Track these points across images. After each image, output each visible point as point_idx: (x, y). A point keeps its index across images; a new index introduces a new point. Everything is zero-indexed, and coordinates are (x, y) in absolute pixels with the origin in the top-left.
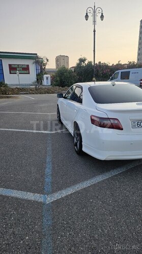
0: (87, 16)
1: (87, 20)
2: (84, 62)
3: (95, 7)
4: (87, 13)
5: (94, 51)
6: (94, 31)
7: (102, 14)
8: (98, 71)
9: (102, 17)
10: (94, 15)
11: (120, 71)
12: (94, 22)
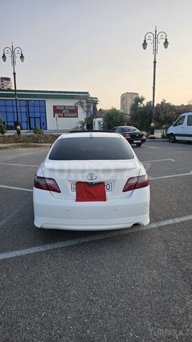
0: (145, 45)
1: (145, 48)
2: (141, 103)
3: (156, 31)
4: (145, 41)
5: (154, 88)
6: (155, 62)
7: (166, 40)
8: (158, 113)
9: (166, 43)
10: (156, 42)
11: (186, 115)
12: (155, 50)
